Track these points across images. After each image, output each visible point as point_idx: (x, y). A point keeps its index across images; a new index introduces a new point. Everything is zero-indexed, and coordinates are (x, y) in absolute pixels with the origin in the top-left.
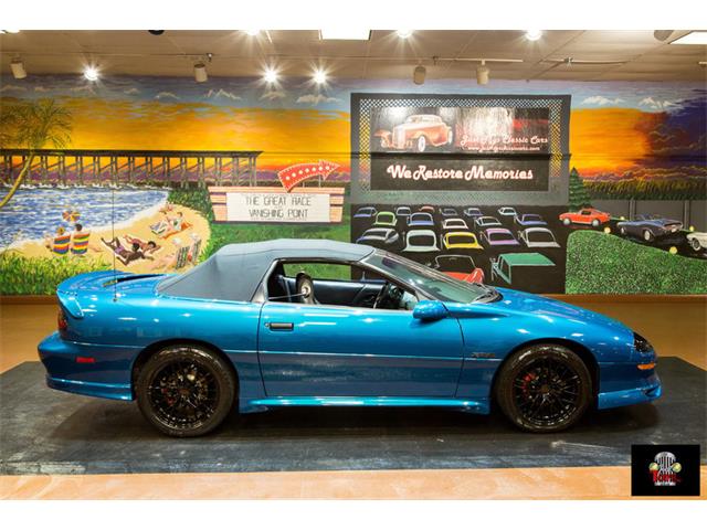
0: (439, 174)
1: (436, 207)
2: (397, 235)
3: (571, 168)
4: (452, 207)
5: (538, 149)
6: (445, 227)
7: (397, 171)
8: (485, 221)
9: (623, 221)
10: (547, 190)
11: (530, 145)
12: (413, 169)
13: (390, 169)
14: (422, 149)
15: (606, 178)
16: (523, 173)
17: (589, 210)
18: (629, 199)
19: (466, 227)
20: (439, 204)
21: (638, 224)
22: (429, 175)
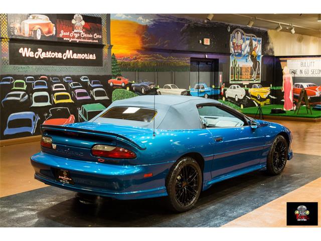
0: (49, 55)
1: (48, 76)
2: (27, 96)
3: (112, 54)
4: (57, 76)
5: (97, 41)
6: (54, 89)
7: (26, 52)
8: (74, 85)
9: (134, 84)
10: (102, 66)
11: (93, 39)
12: (35, 51)
13: (21, 50)
14: (39, 38)
15: (126, 59)
16: (91, 55)
17: (120, 77)
18: (135, 71)
19: (64, 89)
20: (50, 75)
21: (139, 85)
22: (43, 55)
